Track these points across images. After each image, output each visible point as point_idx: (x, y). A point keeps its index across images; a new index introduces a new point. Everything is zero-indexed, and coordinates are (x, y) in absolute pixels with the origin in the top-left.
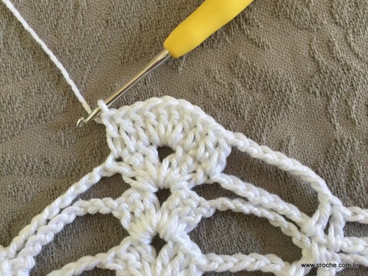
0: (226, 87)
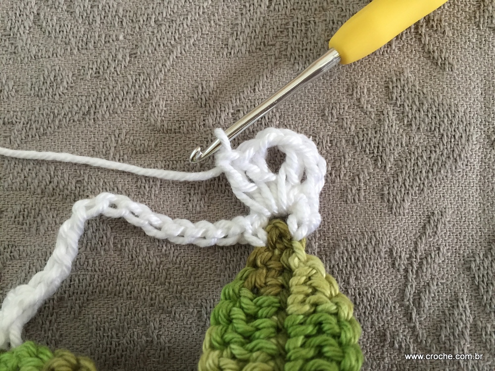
0: (373, 116)
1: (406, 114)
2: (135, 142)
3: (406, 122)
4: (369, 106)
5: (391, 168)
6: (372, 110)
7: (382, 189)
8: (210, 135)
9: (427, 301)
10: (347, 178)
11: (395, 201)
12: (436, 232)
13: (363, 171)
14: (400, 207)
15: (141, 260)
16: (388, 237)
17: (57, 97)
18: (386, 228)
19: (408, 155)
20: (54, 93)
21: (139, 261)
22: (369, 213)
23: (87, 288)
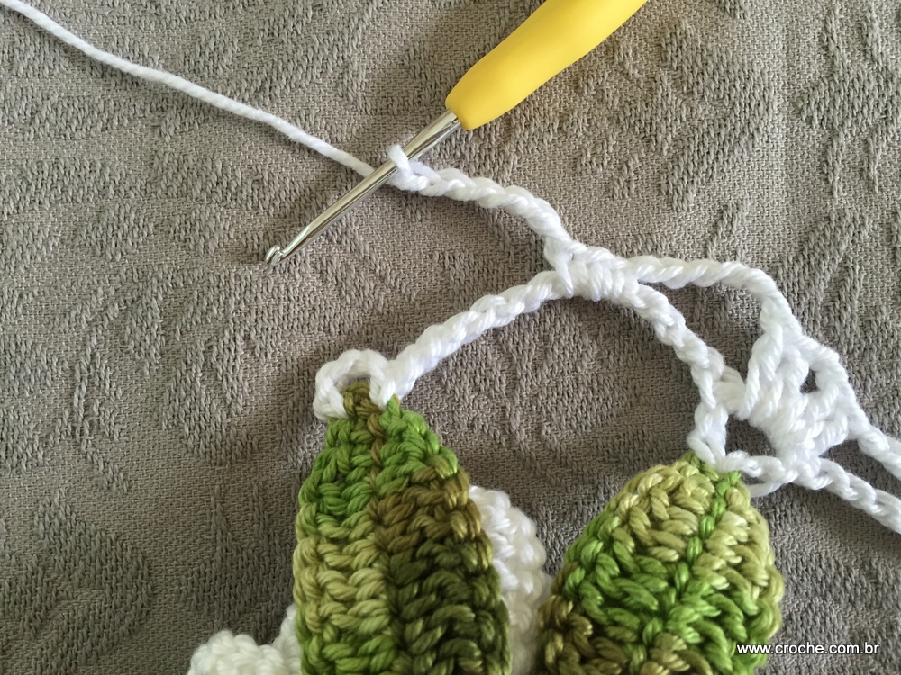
0: (642, 85)
1: (685, 79)
2: (329, 128)
3: (685, 89)
4: (636, 71)
5: (669, 151)
6: (641, 76)
7: (659, 179)
8: (428, 117)
9: (723, 321)
10: (612, 167)
11: (676, 193)
12: (731, 232)
13: (633, 158)
14: (682, 201)
15: (349, 284)
16: (668, 239)
17: (220, 71)
18: (665, 228)
19: (691, 132)
20: (215, 66)
21: (346, 285)
22: (643, 210)
23: (282, 322)
